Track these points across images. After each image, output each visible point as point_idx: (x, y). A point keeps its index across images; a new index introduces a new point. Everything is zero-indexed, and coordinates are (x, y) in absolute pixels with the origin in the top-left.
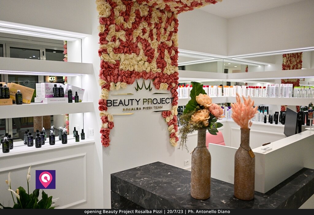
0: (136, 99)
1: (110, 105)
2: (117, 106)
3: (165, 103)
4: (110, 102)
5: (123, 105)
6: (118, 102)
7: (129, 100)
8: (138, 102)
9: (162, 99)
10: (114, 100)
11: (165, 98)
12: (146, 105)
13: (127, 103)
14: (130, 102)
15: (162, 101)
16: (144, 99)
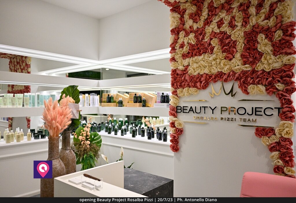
0: (210, 107)
1: (180, 111)
2: (187, 113)
3: (262, 115)
4: (180, 108)
5: (194, 113)
6: (188, 109)
7: (201, 107)
8: (213, 110)
9: (256, 108)
10: (183, 107)
11: (262, 108)
12: (226, 115)
13: (198, 111)
14: (203, 109)
15: (256, 111)
16: (221, 107)
